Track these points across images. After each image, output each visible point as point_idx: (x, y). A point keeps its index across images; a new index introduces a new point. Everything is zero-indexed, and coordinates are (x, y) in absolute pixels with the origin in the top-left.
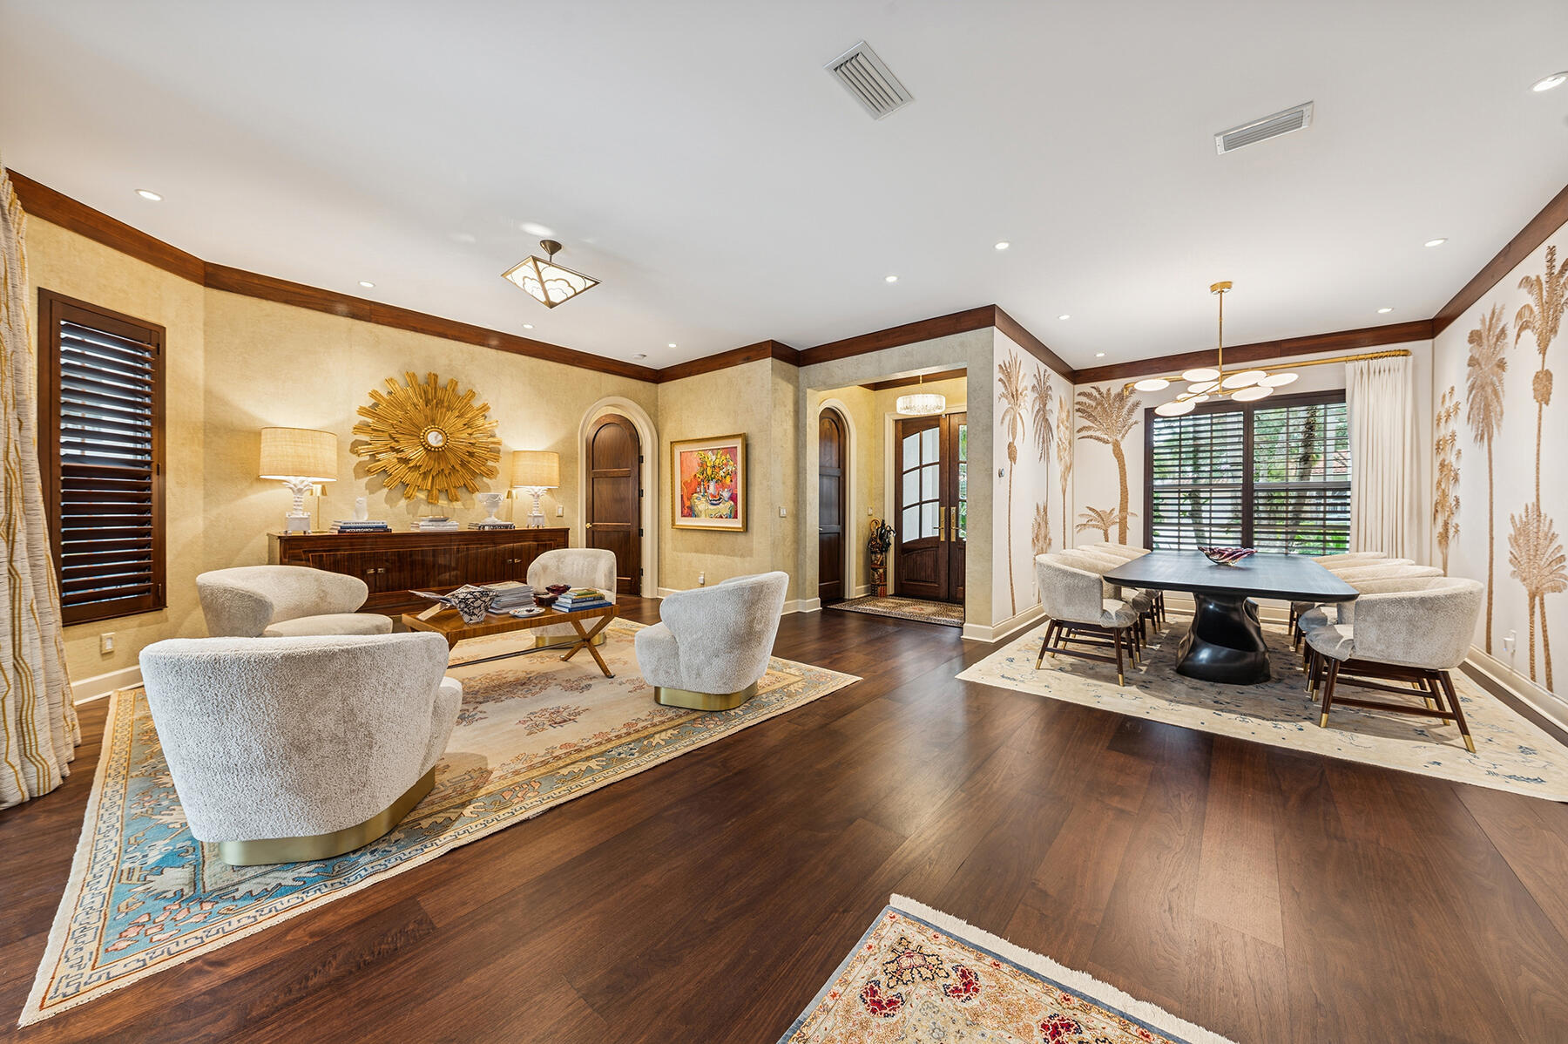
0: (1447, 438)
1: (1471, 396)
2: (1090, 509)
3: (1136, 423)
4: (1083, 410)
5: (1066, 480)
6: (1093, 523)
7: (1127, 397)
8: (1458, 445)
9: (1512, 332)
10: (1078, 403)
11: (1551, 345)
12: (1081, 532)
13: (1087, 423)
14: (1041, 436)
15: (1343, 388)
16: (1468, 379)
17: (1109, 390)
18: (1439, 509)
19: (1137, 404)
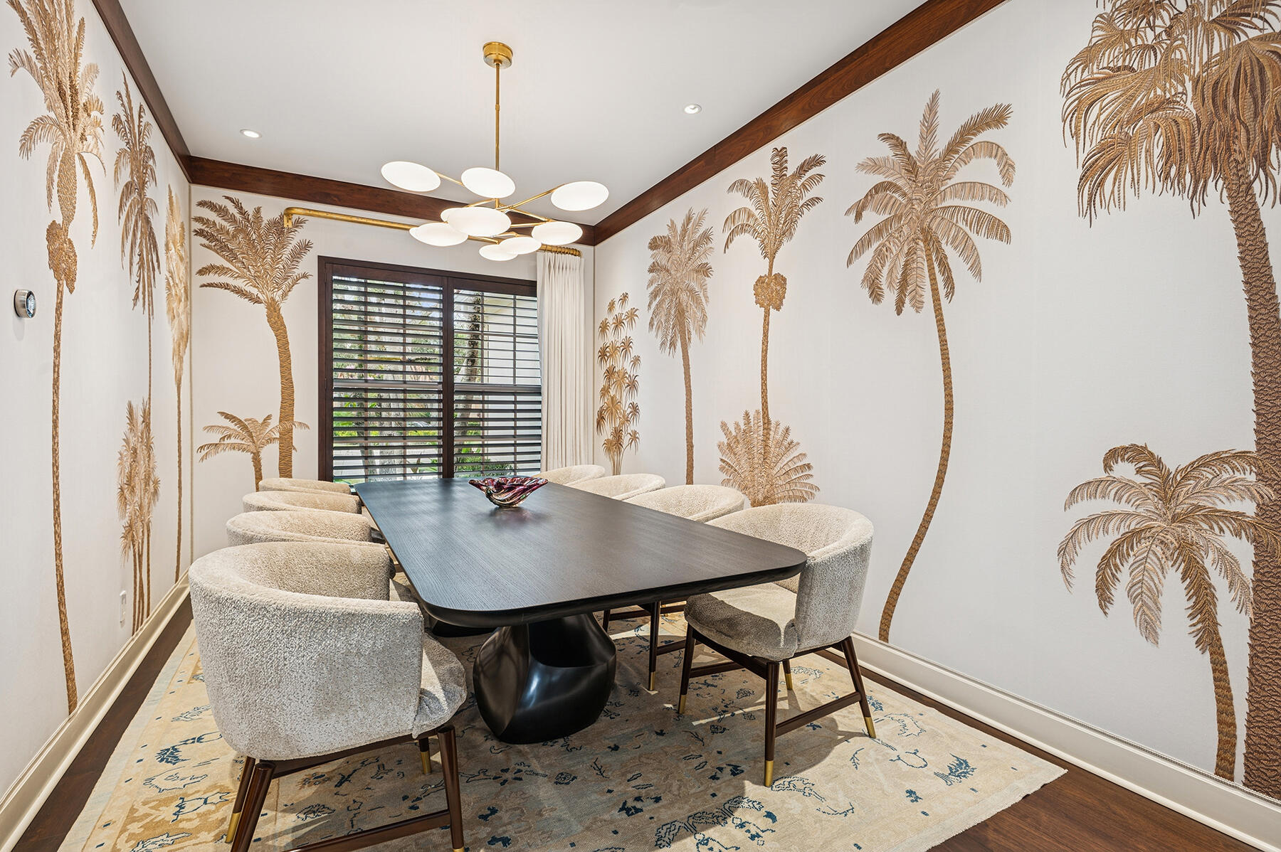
0: (618, 345)
1: (655, 303)
2: (227, 416)
3: (305, 276)
4: (208, 235)
5: (181, 359)
6: (233, 440)
7: (290, 231)
8: (634, 352)
9: (719, 238)
10: (199, 219)
11: (782, 248)
12: (210, 458)
13: (219, 261)
14: (137, 250)
15: (535, 280)
16: (649, 286)
17: (258, 210)
18: (606, 415)
19: (306, 246)
